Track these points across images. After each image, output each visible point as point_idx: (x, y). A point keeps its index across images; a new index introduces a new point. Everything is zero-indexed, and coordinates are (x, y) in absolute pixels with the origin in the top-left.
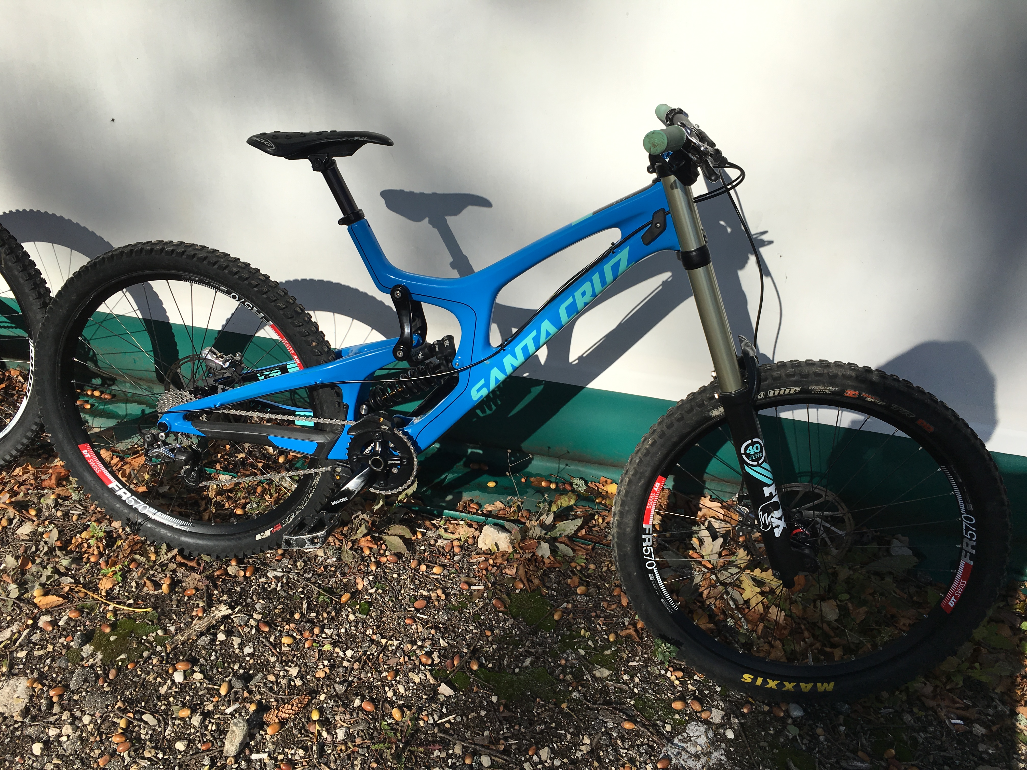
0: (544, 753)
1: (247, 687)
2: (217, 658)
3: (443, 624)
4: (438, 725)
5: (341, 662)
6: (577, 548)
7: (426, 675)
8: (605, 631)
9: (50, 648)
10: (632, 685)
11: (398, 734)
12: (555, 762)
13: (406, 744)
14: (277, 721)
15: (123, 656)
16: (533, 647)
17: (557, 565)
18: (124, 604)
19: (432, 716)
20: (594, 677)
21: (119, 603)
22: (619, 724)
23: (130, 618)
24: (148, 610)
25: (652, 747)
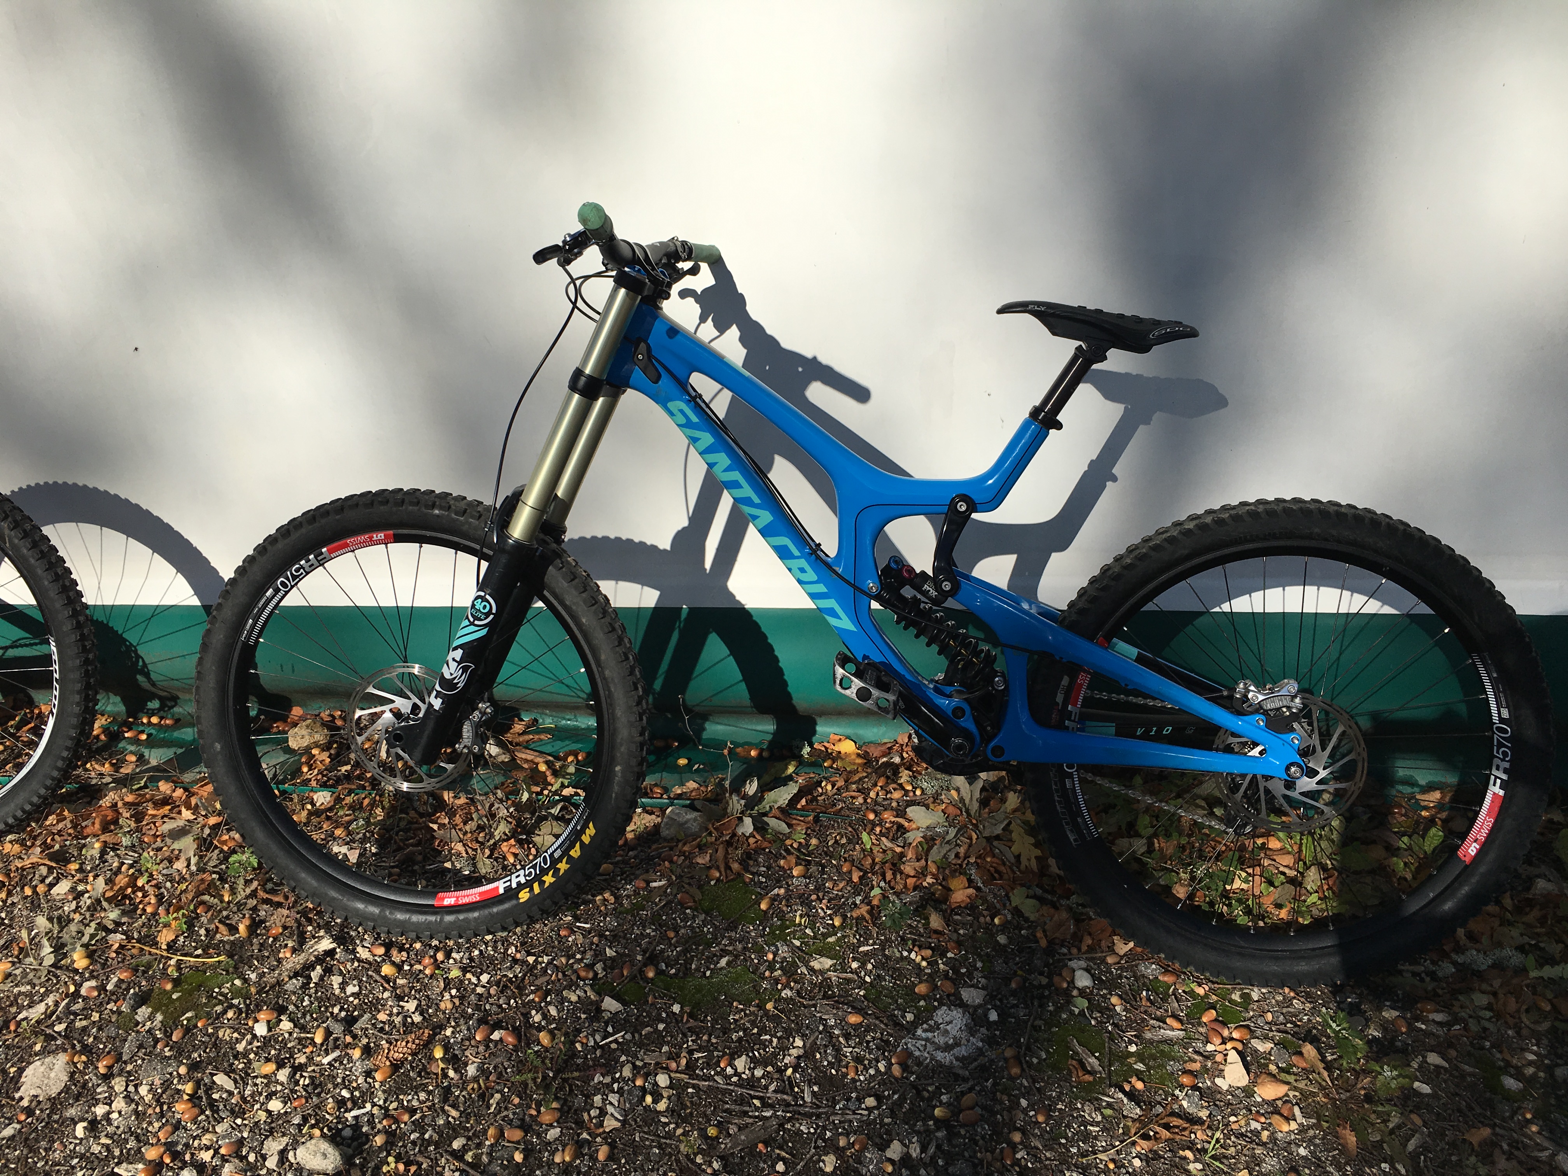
0: (741, 1063)
1: (351, 1032)
2: (311, 1003)
3: (610, 931)
4: (602, 1047)
5: (474, 990)
6: (794, 822)
7: (585, 992)
8: (830, 915)
9: (96, 1016)
10: (863, 973)
11: (547, 1061)
12: (756, 1072)
13: (557, 1073)
14: (388, 1063)
15: (189, 1015)
16: (730, 944)
17: (766, 844)
18: (191, 955)
19: (593, 1036)
20: (812, 970)
21: (185, 955)
22: (843, 1019)
23: (195, 968)
24: (221, 958)
25: (887, 1042)
